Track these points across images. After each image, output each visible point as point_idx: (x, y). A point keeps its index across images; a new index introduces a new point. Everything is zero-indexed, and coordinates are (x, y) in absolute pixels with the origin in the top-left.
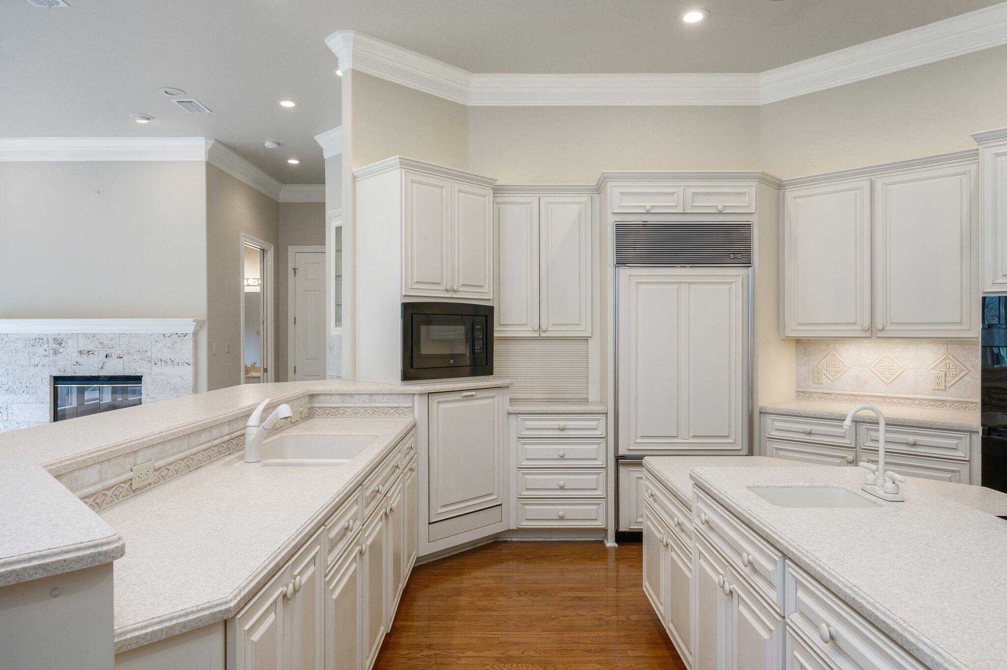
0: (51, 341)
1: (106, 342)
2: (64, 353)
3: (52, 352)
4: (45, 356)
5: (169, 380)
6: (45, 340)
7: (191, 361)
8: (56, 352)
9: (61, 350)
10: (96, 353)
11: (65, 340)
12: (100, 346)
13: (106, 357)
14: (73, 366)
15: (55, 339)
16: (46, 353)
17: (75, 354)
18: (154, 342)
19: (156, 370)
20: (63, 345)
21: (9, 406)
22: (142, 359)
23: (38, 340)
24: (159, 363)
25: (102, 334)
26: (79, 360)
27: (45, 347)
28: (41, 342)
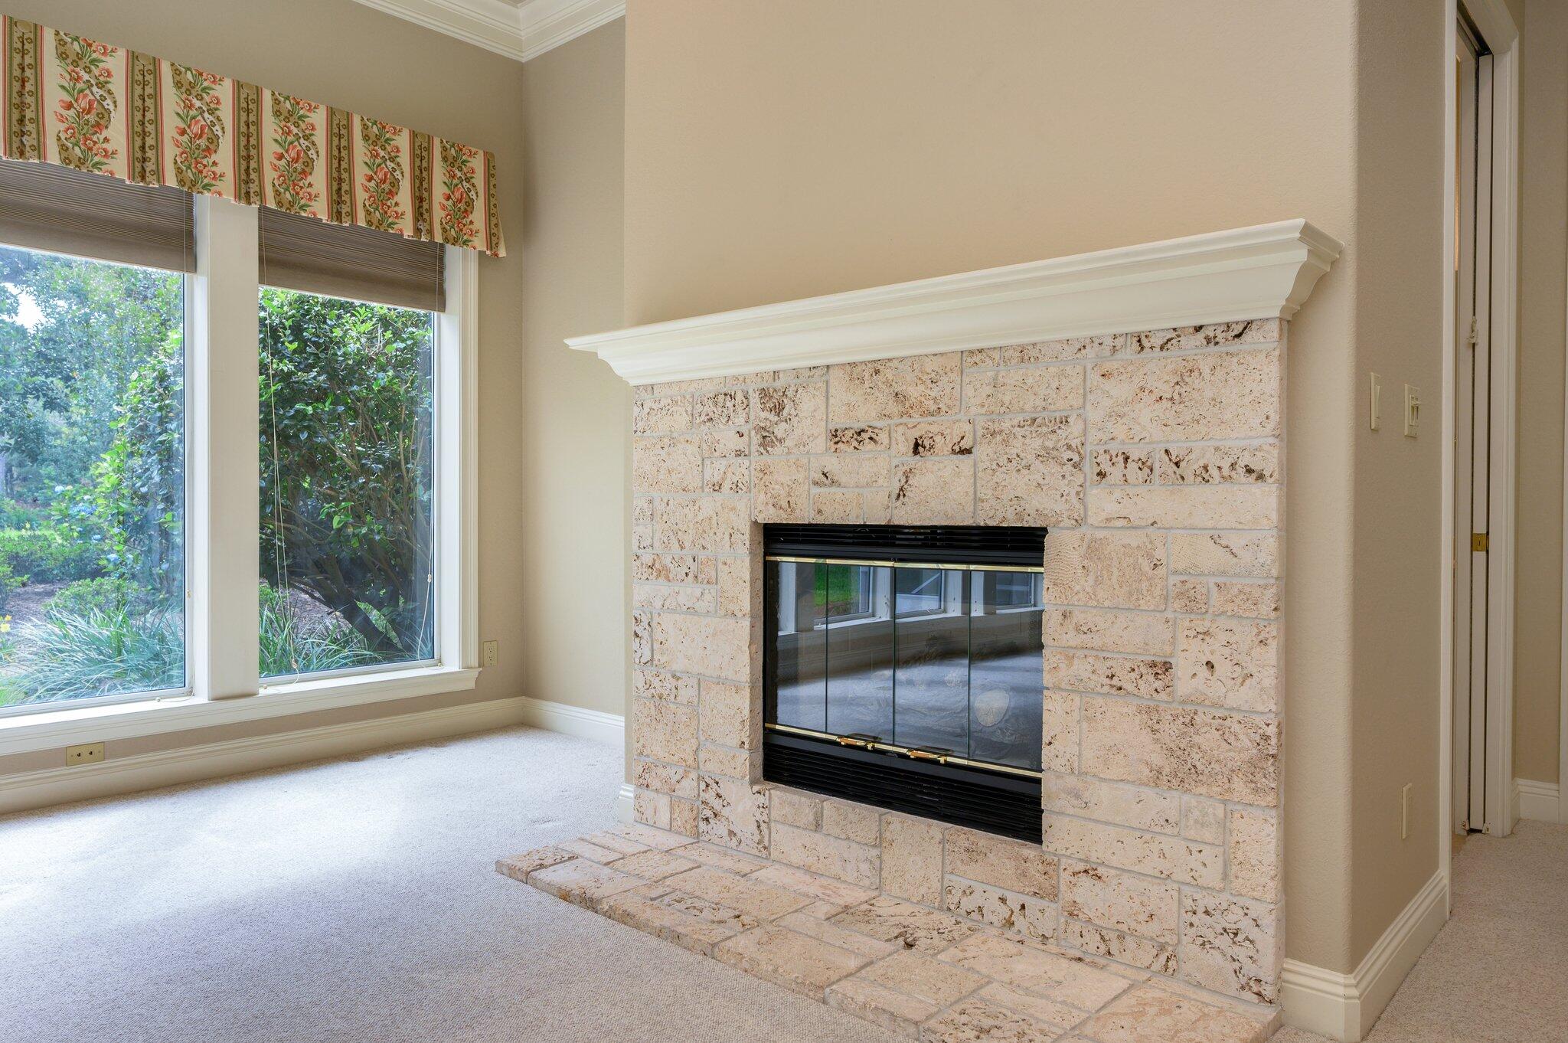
0: (755, 399)
1: (914, 392)
2: (788, 443)
3: (756, 439)
4: (739, 453)
5: (1159, 553)
6: (739, 397)
7: (1270, 461)
8: (767, 440)
9: (780, 430)
10: (883, 437)
11: (790, 393)
12: (893, 408)
13: (916, 452)
14: (815, 490)
15: (764, 393)
16: (741, 444)
17: (821, 443)
18: (1094, 378)
19: (1103, 502)
20: (785, 412)
21: (655, 616)
22: (1042, 456)
23: (721, 398)
24: (1115, 473)
25: (902, 360)
26: (832, 464)
27: (739, 420)
28: (729, 404)
